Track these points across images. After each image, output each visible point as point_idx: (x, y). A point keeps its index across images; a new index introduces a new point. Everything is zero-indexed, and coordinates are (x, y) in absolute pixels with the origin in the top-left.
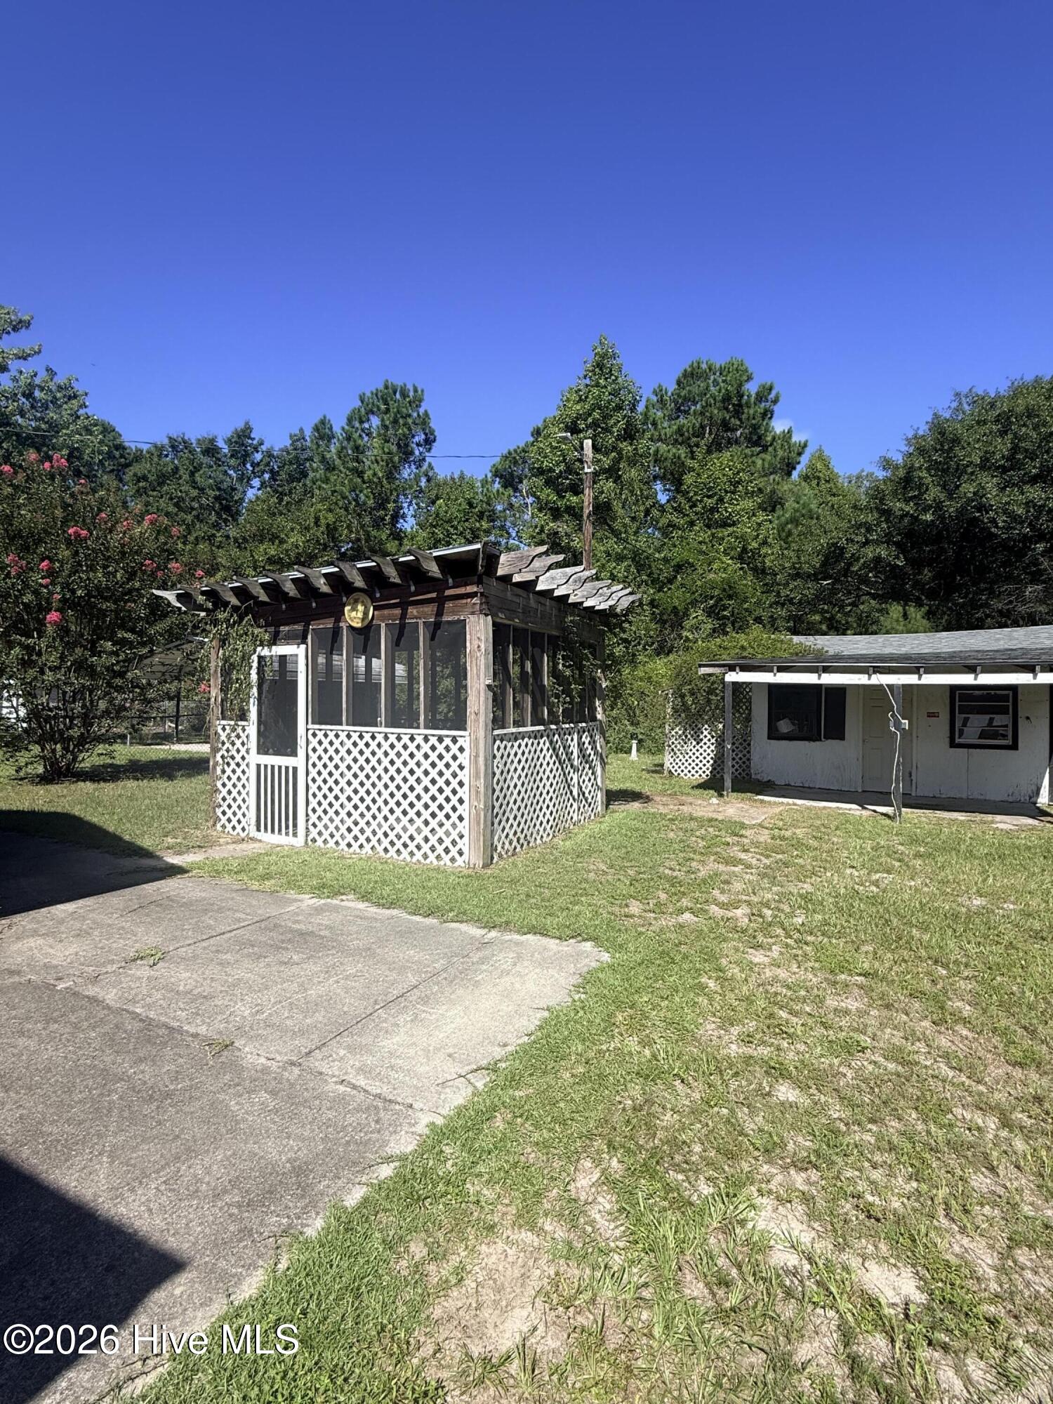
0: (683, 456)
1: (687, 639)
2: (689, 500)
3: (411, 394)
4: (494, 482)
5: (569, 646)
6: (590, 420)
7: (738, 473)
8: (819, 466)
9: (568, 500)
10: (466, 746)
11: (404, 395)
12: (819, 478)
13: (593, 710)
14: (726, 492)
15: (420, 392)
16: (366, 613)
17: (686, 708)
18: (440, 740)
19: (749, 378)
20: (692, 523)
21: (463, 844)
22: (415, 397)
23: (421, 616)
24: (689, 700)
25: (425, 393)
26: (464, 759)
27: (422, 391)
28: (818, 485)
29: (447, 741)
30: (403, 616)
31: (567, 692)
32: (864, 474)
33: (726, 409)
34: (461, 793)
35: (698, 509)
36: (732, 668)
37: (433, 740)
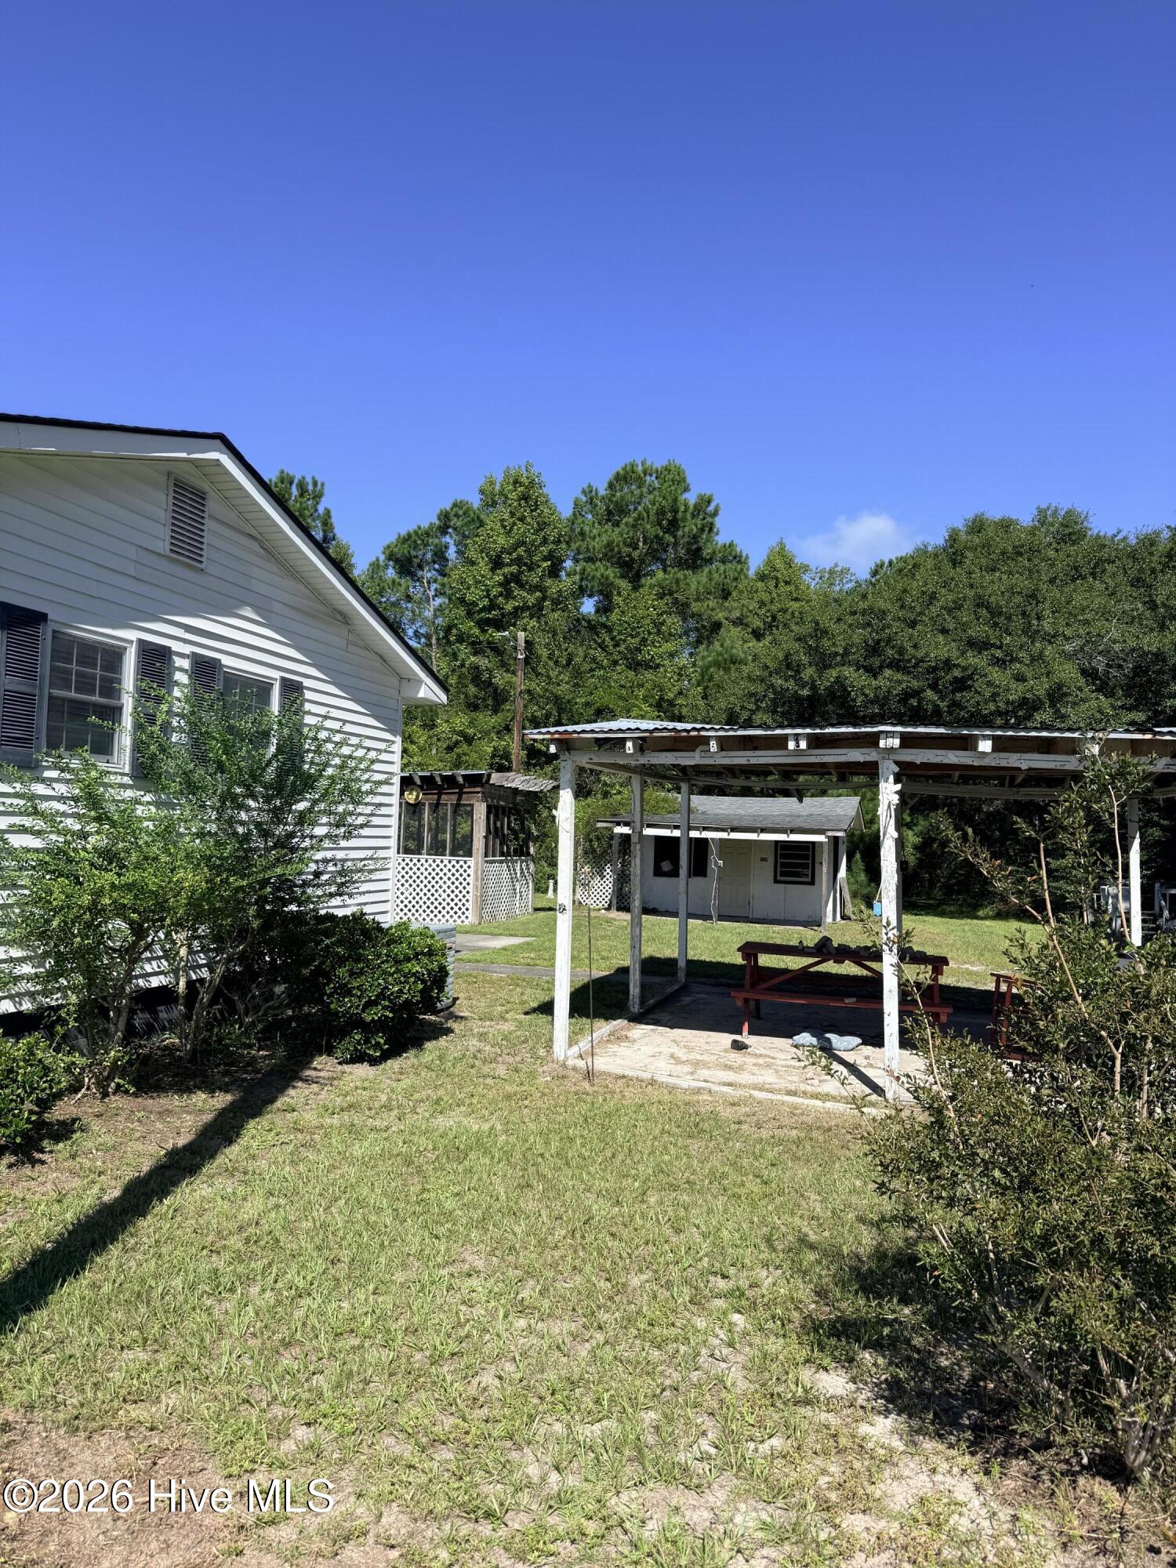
0: (612, 575)
1: (605, 784)
2: (612, 639)
3: (310, 487)
4: (387, 567)
5: (518, 813)
6: (515, 555)
7: (662, 615)
8: (779, 564)
9: (491, 636)
10: (472, 866)
11: (302, 487)
12: (777, 578)
13: (528, 848)
14: (650, 633)
15: (319, 486)
16: (417, 797)
17: (594, 851)
18: (458, 862)
19: (686, 489)
20: (615, 663)
21: (468, 913)
22: (314, 491)
23: (449, 800)
24: (596, 844)
25: (325, 487)
26: (471, 871)
27: (323, 485)
28: (776, 586)
29: (461, 863)
30: (439, 799)
31: (517, 839)
32: (839, 569)
33: (659, 524)
34: (468, 888)
35: (622, 648)
36: (618, 824)
37: (454, 862)
